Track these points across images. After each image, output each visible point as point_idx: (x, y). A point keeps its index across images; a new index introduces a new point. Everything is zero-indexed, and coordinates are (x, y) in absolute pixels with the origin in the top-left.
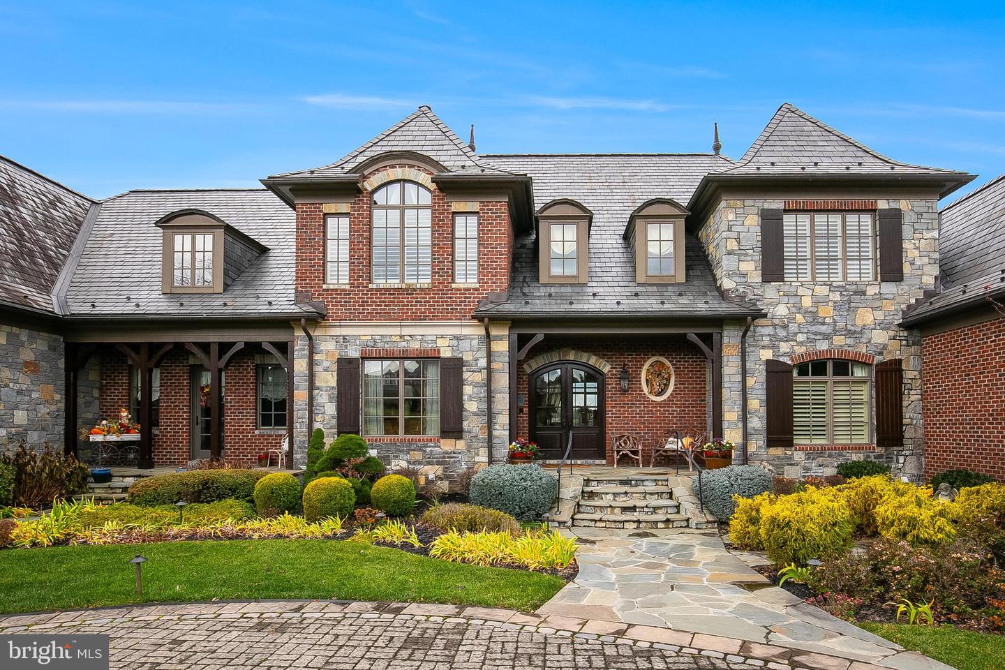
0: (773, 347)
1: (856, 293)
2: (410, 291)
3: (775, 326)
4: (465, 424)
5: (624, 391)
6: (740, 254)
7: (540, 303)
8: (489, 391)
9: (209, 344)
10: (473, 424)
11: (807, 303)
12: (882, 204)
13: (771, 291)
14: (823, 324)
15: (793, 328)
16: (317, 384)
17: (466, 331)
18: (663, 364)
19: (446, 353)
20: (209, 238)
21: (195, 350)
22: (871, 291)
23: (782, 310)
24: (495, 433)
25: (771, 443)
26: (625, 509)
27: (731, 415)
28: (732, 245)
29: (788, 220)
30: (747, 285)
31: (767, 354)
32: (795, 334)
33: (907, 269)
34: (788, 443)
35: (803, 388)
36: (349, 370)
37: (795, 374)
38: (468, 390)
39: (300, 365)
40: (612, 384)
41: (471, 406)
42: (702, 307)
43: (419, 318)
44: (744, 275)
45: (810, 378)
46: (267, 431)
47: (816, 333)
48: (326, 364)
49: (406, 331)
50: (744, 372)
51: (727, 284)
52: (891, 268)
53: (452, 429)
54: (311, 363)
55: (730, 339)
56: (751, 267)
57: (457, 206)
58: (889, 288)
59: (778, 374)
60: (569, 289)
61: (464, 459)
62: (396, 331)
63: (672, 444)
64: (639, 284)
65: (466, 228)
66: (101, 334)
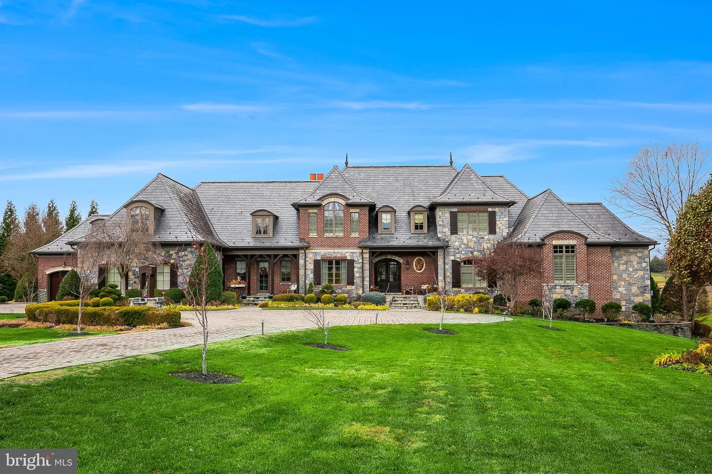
0: (454, 256)
1: (481, 238)
2: (337, 237)
3: (455, 249)
4: (355, 280)
5: (407, 269)
6: (444, 226)
7: (379, 243)
8: (363, 270)
9: (270, 255)
10: (357, 281)
11: (465, 241)
12: (490, 209)
13: (453, 237)
14: (471, 248)
15: (461, 249)
16: (307, 268)
17: (355, 251)
18: (421, 259)
19: (349, 258)
20: (268, 219)
21: (266, 257)
22: (486, 237)
23: (457, 244)
24: (364, 283)
25: (454, 286)
26: (404, 304)
27: (441, 278)
28: (441, 223)
29: (459, 215)
30: (445, 236)
31: (452, 258)
32: (461, 251)
33: (497, 230)
34: (459, 286)
35: (464, 269)
36: (317, 263)
37: (462, 264)
38: (356, 270)
39: (301, 262)
40: (403, 267)
41: (357, 275)
42: (431, 243)
43: (339, 247)
44: (445, 233)
45: (467, 265)
46: (284, 283)
47: (468, 251)
48: (310, 261)
49: (336, 251)
50: (445, 264)
51: (439, 235)
52: (492, 230)
53: (351, 282)
54: (305, 261)
55: (440, 253)
56: (447, 230)
57: (352, 210)
58: (492, 237)
59: (456, 265)
60: (388, 236)
61: (354, 292)
62: (333, 251)
63: (424, 287)
64: (412, 234)
65: (355, 217)
66: (235, 252)
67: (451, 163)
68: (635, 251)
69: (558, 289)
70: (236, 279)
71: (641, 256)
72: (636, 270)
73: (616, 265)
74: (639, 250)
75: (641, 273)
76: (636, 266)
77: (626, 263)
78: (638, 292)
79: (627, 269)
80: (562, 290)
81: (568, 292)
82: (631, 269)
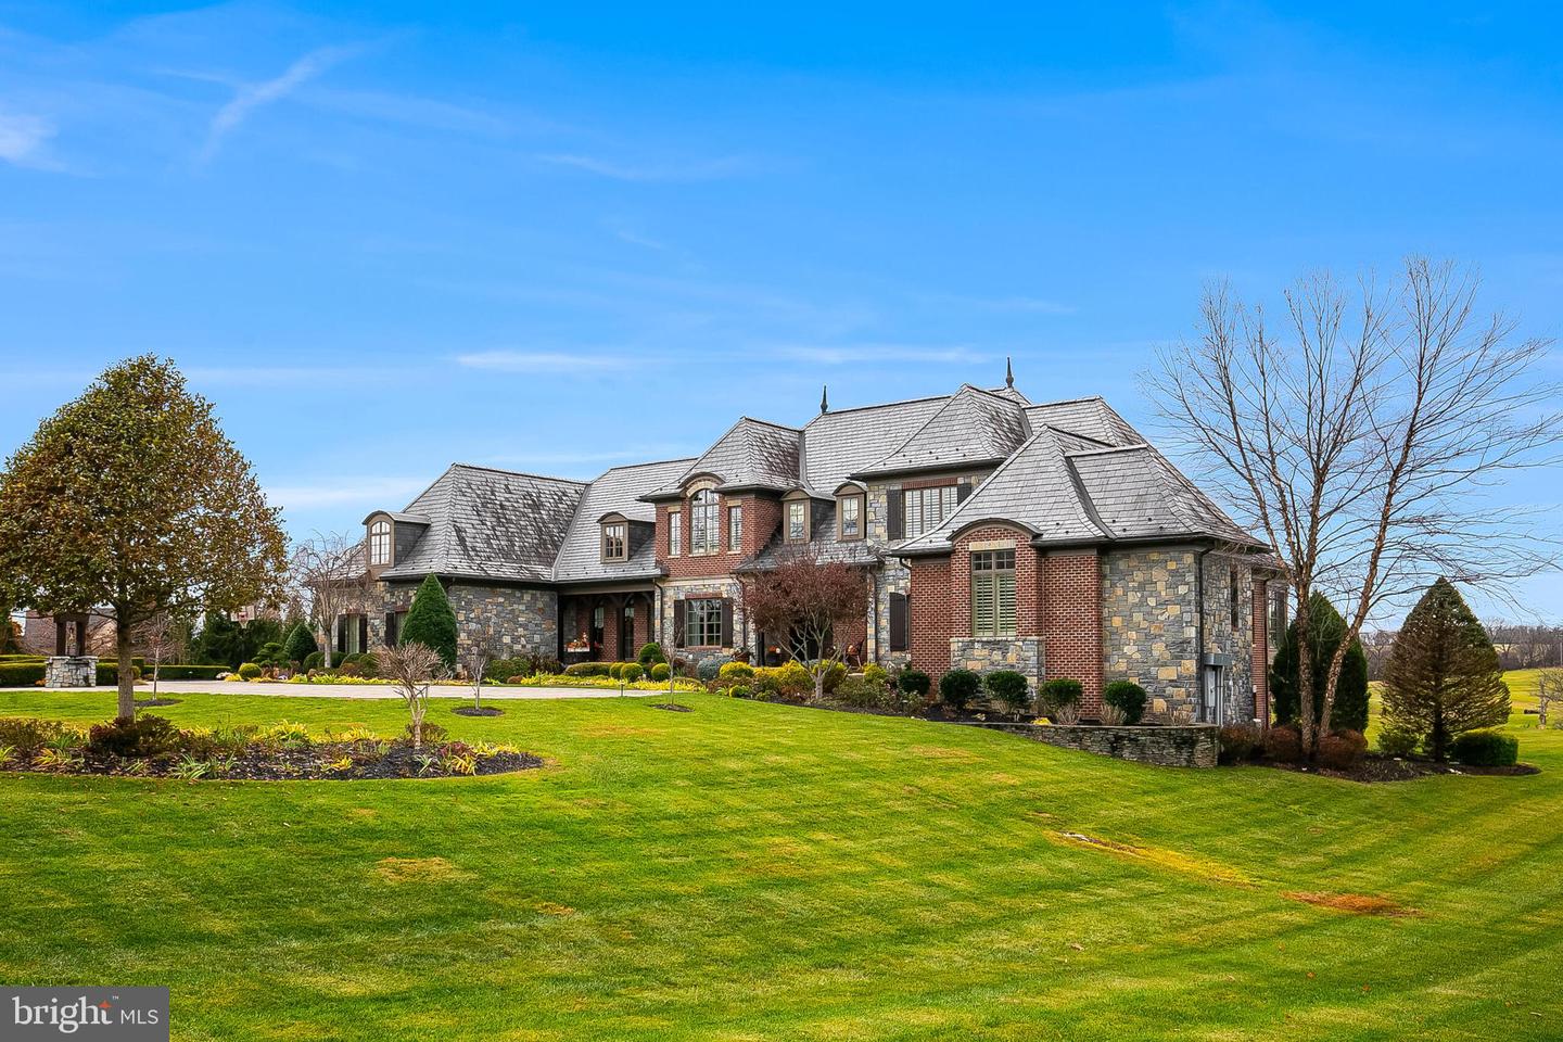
0: (896, 585)
2: (709, 557)
3: (895, 569)
4: (734, 638)
6: (878, 522)
9: (618, 593)
10: (738, 638)
13: (894, 545)
16: (665, 616)
17: (732, 581)
19: (725, 596)
20: (621, 528)
25: (892, 648)
27: (870, 630)
29: (907, 496)
30: (880, 543)
31: (891, 589)
32: (908, 575)
36: (678, 605)
38: (735, 618)
39: (657, 604)
41: (736, 627)
43: (712, 574)
44: (878, 536)
48: (669, 604)
49: (706, 582)
50: (878, 602)
51: (870, 542)
54: (662, 604)
55: (870, 579)
56: (883, 530)
57: (731, 503)
59: (897, 602)
60: (797, 548)
62: (701, 582)
64: (838, 542)
65: (737, 514)
68: (1162, 557)
69: (979, 651)
70: (579, 637)
71: (1177, 571)
72: (1163, 604)
73: (1119, 592)
74: (1172, 554)
75: (1174, 610)
76: (1163, 593)
77: (1142, 587)
78: (1167, 655)
79: (1143, 602)
80: (986, 652)
81: (997, 656)
82: (1152, 602)
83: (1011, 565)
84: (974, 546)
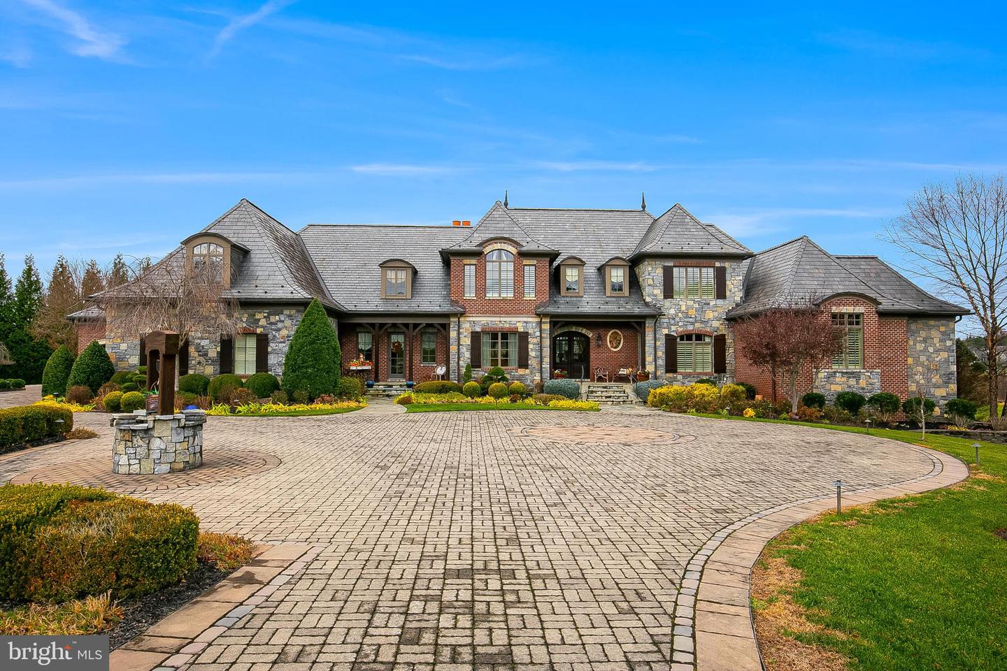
0: (669, 328)
1: (705, 304)
2: (504, 300)
3: (669, 318)
4: (529, 362)
5: (599, 346)
6: (653, 286)
7: (563, 309)
8: (541, 347)
9: (408, 324)
10: (533, 362)
11: (683, 308)
12: (718, 264)
13: (667, 303)
14: (691, 318)
15: (677, 319)
16: (461, 343)
17: (530, 319)
18: (618, 333)
19: (521, 330)
20: (404, 273)
21: (402, 326)
22: (712, 303)
23: (672, 311)
24: (543, 366)
25: (667, 371)
26: (606, 397)
27: (649, 358)
28: (650, 282)
29: (675, 270)
30: (656, 300)
31: (666, 331)
32: (678, 322)
33: (728, 293)
34: (675, 371)
35: (682, 347)
36: (475, 337)
37: (678, 340)
38: (531, 346)
39: (453, 334)
40: (593, 344)
41: (532, 354)
42: (637, 310)
43: (508, 313)
44: (656, 296)
45: (685, 342)
46: (426, 364)
47: (688, 322)
48: (465, 334)
49: (502, 319)
50: (655, 340)
51: (648, 299)
52: (721, 293)
53: (523, 363)
54: (459, 334)
55: (649, 324)
56: (659, 292)
57: (526, 262)
58: (720, 302)
59: (671, 341)
60: (575, 299)
61: (529, 378)
62: (498, 319)
63: (623, 372)
64: (607, 297)
65: (530, 272)
66: (357, 319)
67: (644, 207)
68: (937, 323)
69: (839, 378)
70: (358, 358)
71: (945, 332)
72: (937, 351)
73: (911, 343)
74: (943, 322)
75: (944, 355)
76: (938, 345)
77: (925, 340)
78: (940, 381)
79: (926, 349)
80: (844, 379)
81: (852, 382)
82: (931, 349)
83: (858, 323)
84: (835, 309)
